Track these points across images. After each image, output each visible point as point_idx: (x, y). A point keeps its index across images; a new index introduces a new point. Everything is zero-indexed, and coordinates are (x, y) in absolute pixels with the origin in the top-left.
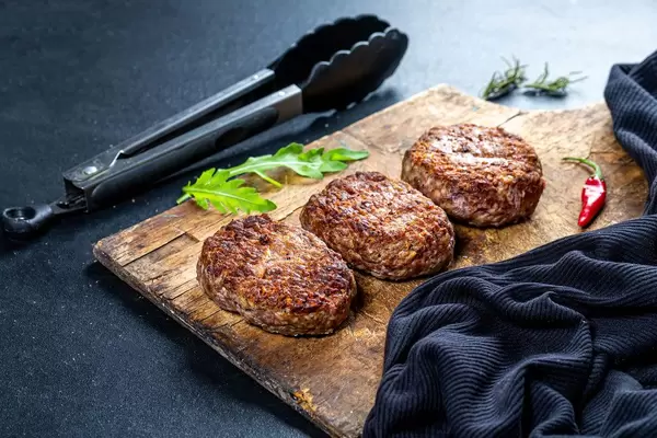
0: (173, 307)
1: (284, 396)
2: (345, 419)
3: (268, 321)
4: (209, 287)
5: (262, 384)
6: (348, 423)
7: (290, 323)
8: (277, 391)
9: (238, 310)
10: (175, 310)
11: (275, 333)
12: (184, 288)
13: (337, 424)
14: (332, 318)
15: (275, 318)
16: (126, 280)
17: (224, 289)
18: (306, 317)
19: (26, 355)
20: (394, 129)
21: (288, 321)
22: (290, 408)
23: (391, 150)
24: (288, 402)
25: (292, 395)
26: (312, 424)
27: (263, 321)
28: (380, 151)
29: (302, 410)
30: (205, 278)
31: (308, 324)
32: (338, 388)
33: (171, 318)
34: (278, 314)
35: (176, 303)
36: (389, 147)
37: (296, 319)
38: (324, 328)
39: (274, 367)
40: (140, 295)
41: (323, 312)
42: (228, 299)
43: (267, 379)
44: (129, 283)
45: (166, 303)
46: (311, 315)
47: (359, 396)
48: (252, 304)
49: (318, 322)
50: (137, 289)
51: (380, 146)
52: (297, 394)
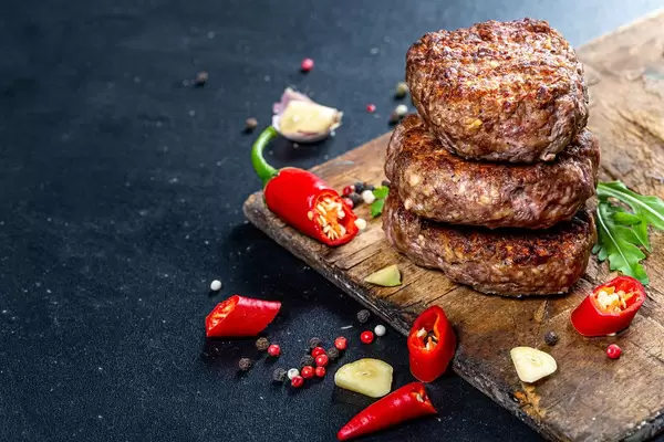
0: (348, 278)
1: (500, 397)
2: (585, 428)
3: (482, 277)
4: (401, 237)
5: (470, 381)
6: (589, 434)
7: (512, 280)
8: (490, 391)
9: (441, 264)
10: (352, 283)
11: (491, 295)
12: (363, 255)
13: (575, 435)
14: (568, 272)
15: (492, 273)
16: (287, 245)
17: (421, 237)
18: (534, 270)
19: (153, 343)
20: (633, 52)
21: (509, 276)
22: (508, 413)
23: (630, 77)
24: (506, 406)
25: (512, 397)
26: (540, 436)
27: (475, 277)
28: (617, 79)
29: (525, 416)
30: (394, 225)
31: (536, 280)
32: (573, 387)
33: (345, 294)
34: (496, 267)
35: (353, 273)
36: (629, 74)
37: (520, 274)
38: (557, 286)
39: (486, 358)
40: (305, 264)
41: (556, 264)
42: (426, 250)
43: (477, 374)
44: (291, 249)
45: (339, 274)
46: (541, 267)
47: (603, 397)
48: (460, 255)
49: (550, 277)
50: (301, 257)
51: (616, 72)
52: (519, 395)
